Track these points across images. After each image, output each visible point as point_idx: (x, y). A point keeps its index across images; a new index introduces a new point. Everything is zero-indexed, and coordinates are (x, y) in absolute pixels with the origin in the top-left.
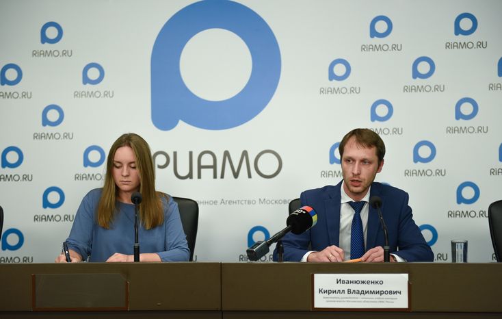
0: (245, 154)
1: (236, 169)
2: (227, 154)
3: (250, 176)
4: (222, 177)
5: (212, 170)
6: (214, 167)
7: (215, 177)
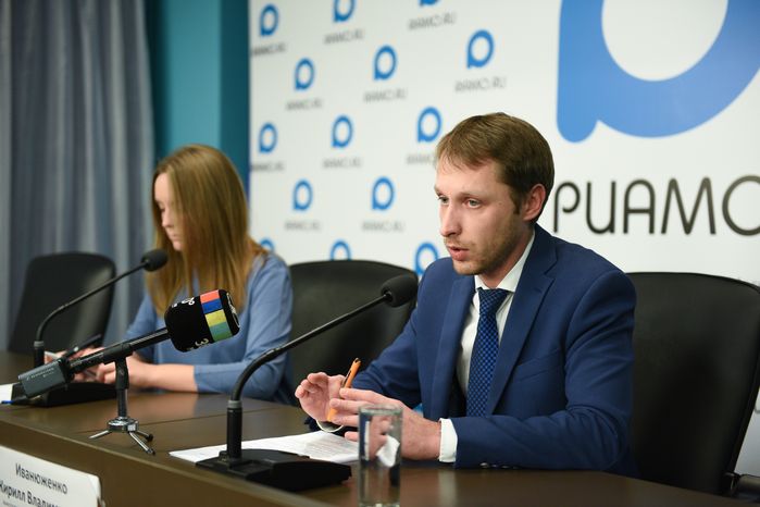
0: (706, 184)
1: (688, 217)
2: (673, 185)
3: (713, 231)
4: (664, 230)
5: (646, 217)
6: (651, 211)
7: (652, 230)
